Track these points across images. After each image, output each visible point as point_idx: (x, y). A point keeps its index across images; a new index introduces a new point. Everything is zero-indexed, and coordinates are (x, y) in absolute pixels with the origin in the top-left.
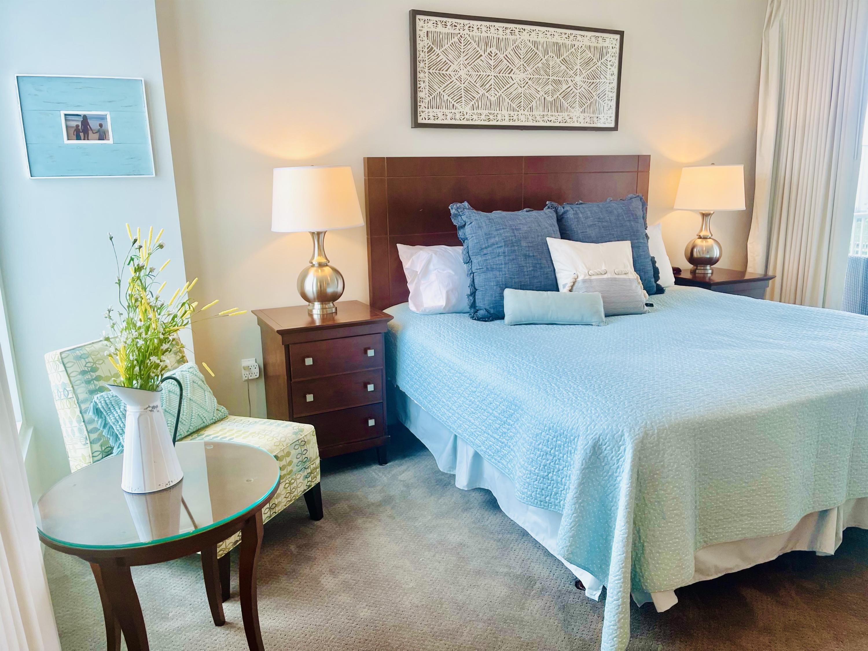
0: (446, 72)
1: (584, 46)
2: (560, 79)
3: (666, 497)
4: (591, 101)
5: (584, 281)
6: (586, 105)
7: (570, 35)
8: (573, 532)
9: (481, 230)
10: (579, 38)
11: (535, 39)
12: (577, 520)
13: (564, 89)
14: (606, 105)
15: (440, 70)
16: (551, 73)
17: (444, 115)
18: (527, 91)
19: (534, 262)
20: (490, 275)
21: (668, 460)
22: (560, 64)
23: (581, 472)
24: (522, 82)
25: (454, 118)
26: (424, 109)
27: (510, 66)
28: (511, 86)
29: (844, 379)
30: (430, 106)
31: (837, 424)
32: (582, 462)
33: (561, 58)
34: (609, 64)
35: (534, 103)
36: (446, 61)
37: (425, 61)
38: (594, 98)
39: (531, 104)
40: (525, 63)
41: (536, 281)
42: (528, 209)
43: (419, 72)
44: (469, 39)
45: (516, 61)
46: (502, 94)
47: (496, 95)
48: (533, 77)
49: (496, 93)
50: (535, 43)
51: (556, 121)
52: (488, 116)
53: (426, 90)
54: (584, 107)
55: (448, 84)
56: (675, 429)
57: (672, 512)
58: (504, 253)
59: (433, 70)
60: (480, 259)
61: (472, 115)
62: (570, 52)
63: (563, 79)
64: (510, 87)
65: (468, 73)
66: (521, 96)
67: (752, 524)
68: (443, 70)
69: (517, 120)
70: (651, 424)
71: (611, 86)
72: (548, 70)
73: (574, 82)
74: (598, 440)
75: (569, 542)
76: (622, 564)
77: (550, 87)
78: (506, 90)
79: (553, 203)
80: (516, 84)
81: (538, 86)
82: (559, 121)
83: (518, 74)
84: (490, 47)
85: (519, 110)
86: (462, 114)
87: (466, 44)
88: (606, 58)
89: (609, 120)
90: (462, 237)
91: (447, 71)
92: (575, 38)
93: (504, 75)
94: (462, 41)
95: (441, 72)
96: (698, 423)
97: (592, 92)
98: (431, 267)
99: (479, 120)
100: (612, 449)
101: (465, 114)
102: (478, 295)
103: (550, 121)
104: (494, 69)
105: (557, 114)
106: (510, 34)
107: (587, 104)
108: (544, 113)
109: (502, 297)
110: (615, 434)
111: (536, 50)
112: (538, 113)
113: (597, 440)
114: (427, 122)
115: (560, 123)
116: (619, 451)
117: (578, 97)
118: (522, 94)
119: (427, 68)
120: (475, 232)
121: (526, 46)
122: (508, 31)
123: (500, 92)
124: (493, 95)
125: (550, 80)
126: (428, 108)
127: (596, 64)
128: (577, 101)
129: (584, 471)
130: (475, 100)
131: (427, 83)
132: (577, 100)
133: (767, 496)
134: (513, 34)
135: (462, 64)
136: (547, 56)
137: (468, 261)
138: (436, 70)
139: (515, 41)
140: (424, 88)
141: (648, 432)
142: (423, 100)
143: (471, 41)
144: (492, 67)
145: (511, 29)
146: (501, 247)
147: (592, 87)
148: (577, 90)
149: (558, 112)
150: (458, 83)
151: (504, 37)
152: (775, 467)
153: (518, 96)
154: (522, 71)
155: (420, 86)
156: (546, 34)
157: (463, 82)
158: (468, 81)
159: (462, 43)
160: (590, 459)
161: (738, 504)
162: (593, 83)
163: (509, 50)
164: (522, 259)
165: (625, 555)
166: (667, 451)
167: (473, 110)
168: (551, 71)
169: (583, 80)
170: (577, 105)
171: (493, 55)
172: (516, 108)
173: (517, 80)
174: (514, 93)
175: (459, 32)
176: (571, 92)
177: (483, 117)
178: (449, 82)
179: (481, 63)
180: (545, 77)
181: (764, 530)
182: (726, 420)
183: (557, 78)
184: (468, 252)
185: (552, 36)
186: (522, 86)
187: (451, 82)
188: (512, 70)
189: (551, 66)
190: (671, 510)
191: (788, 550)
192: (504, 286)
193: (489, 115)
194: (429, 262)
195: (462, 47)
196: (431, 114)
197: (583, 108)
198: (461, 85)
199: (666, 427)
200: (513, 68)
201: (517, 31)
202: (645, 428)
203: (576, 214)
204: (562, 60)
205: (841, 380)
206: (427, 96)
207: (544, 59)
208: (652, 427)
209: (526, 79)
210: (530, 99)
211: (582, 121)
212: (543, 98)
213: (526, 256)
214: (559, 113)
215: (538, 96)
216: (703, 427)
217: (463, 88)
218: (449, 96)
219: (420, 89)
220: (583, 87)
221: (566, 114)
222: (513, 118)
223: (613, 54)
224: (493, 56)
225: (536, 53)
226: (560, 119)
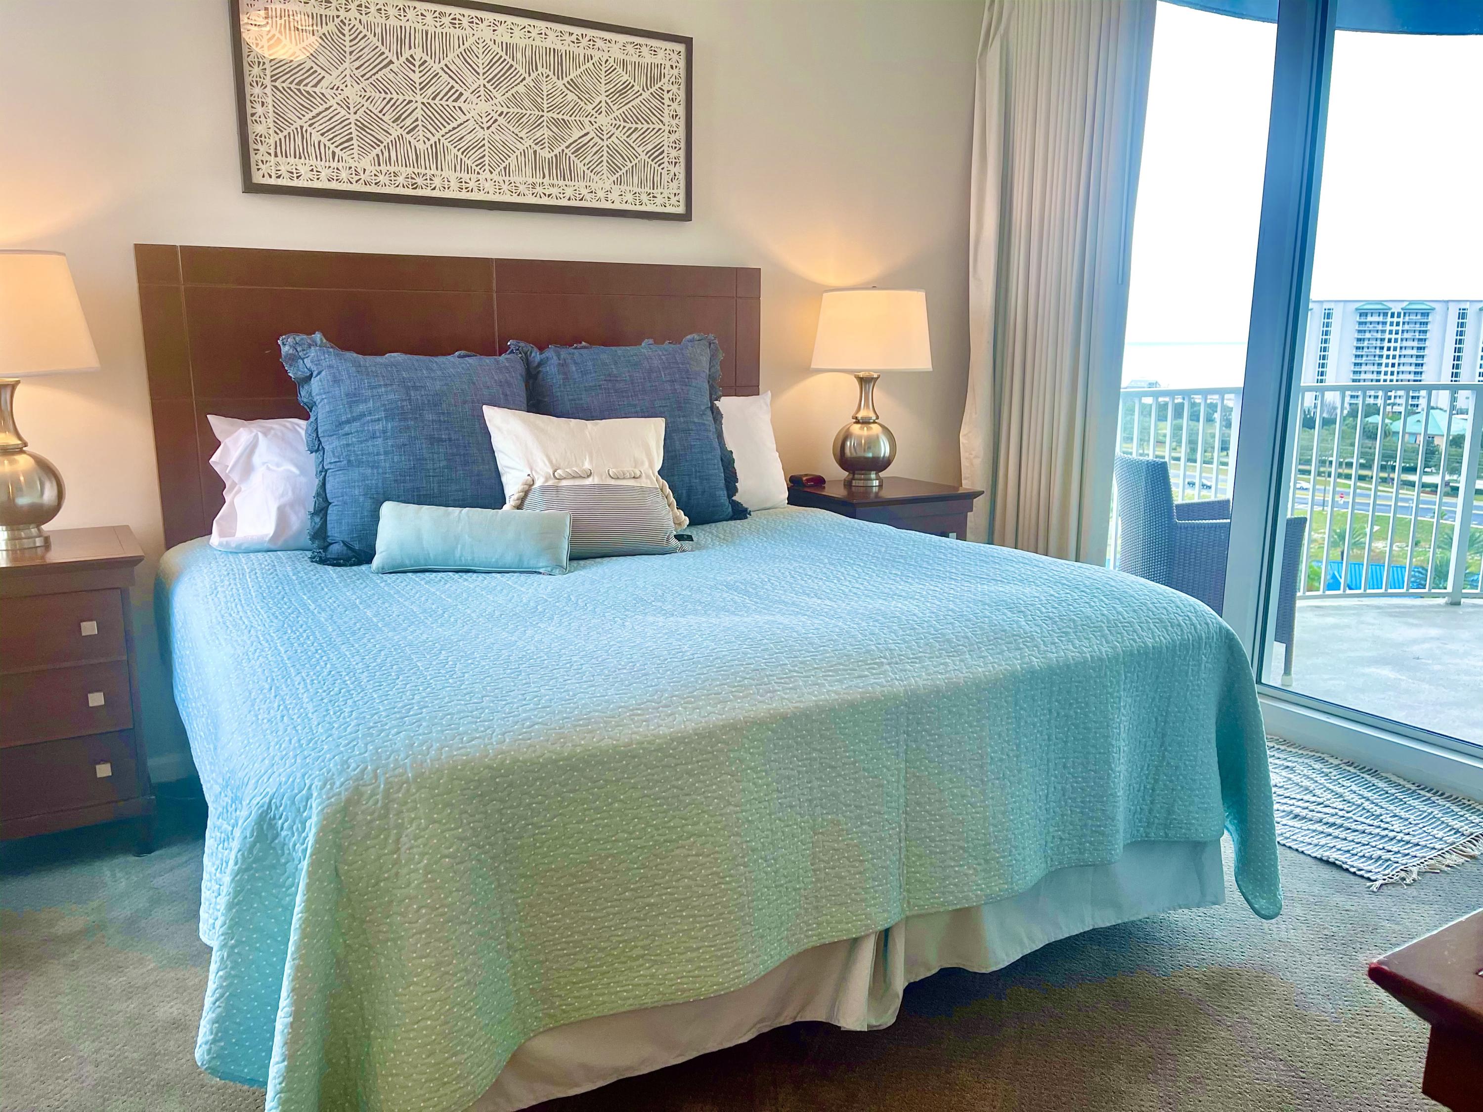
0: (315, 89)
1: (611, 60)
2: (566, 118)
3: (405, 930)
4: (634, 163)
5: (544, 489)
6: (624, 170)
7: (580, 38)
8: (219, 1010)
9: (339, 387)
10: (599, 43)
11: (506, 39)
12: (225, 984)
13: (575, 137)
14: (664, 172)
15: (299, 84)
16: (545, 106)
17: (312, 170)
18: (497, 138)
19: (450, 451)
20: (355, 474)
21: (409, 849)
22: (565, 89)
23: (233, 879)
24: (485, 120)
25: (335, 178)
26: (266, 157)
27: (457, 87)
28: (461, 124)
29: (873, 674)
30: (279, 150)
31: (854, 763)
32: (236, 857)
33: (566, 80)
34: (666, 96)
35: (512, 160)
36: (312, 68)
37: (264, 63)
38: (639, 158)
39: (507, 163)
40: (488, 82)
41: (454, 487)
42: (463, 352)
43: (251, 85)
44: (361, 28)
45: (470, 78)
46: (442, 139)
47: (429, 140)
48: (509, 110)
49: (429, 135)
50: (508, 48)
51: (562, 196)
52: (412, 178)
53: (268, 120)
54: (621, 173)
55: (321, 113)
56: (429, 781)
57: (418, 961)
58: (384, 432)
59: (283, 82)
60: (336, 443)
61: (375, 175)
62: (583, 68)
63: (573, 118)
64: (459, 126)
65: (363, 94)
66: (484, 145)
67: (653, 976)
68: (306, 85)
69: (475, 189)
70: (375, 771)
71: (673, 137)
72: (539, 100)
73: (596, 126)
74: (268, 808)
75: (212, 1033)
76: (280, 1084)
77: (545, 132)
78: (450, 131)
79: (522, 344)
80: (472, 122)
81: (519, 129)
82: (567, 195)
83: (474, 103)
84: (410, 48)
85: (481, 172)
86: (354, 172)
87: (357, 37)
88: (659, 85)
89: (674, 200)
90: (305, 400)
91: (315, 86)
92: (591, 43)
93: (443, 102)
94: (346, 32)
95: (301, 87)
96: (490, 767)
97: (636, 148)
98: (256, 460)
99: (393, 186)
100: (291, 828)
101: (362, 173)
102: (333, 513)
103: (549, 196)
104: (421, 90)
105: (561, 183)
106: (451, 25)
107: (627, 168)
108: (534, 180)
109: (375, 518)
110: (297, 795)
111: (511, 61)
112: (522, 179)
113: (265, 808)
114: (273, 181)
115: (569, 199)
116: (304, 831)
117: (605, 153)
118: (486, 142)
119: (268, 78)
120: (327, 390)
121: (487, 50)
122: (446, 20)
123: (438, 135)
124: (421, 138)
125: (544, 118)
126: (276, 156)
127: (641, 95)
128: (605, 161)
129: (238, 877)
130: (382, 146)
131: (270, 106)
132: (605, 158)
133: (682, 917)
134: (457, 26)
135: (348, 76)
136: (536, 73)
137: (316, 446)
138: (291, 83)
139: (463, 40)
140: (262, 116)
141: (364, 789)
142: (263, 139)
143: (365, 32)
144: (417, 86)
145: (452, 16)
146: (379, 420)
147: (634, 136)
148: (603, 140)
149: (564, 180)
150: (343, 112)
151: (439, 30)
152: (697, 855)
153: (479, 145)
154: (483, 98)
155: (254, 111)
156: (529, 32)
157: (352, 110)
158: (364, 108)
159: (347, 36)
160: (251, 850)
161: (618, 936)
162: (636, 129)
163: (451, 56)
164: (424, 446)
165: (286, 1063)
166: (407, 829)
167: (379, 165)
168: (545, 102)
169: (614, 122)
170: (605, 168)
171: (417, 64)
172: (474, 167)
173: (473, 113)
174: (468, 138)
175: (336, 13)
176: (591, 144)
177: (401, 179)
178: (321, 108)
179: (391, 76)
180: (532, 112)
181: (681, 987)
182: (563, 759)
183: (560, 116)
184: (317, 429)
185: (543, 36)
186: (485, 126)
187: (327, 109)
188: (461, 94)
189: (545, 93)
190: (414, 958)
191: (785, 1020)
192: (381, 497)
193: (414, 176)
194: (252, 449)
195: (347, 44)
196: (283, 169)
197: (618, 175)
198: (348, 116)
199: (408, 777)
200: (463, 92)
201: (465, 22)
202: (357, 780)
203: (563, 365)
204: (568, 82)
205: (866, 676)
206: (271, 132)
207: (528, 80)
208: (376, 777)
209: (493, 114)
210: (502, 152)
211: (617, 200)
212: (531, 151)
213: (433, 440)
214: (567, 182)
215: (521, 147)
216: (502, 776)
217: (352, 120)
218: (322, 135)
219: (255, 117)
220: (614, 136)
221: (582, 184)
222: (467, 185)
223: (673, 79)
224: (417, 66)
225: (512, 66)
226: (569, 192)
